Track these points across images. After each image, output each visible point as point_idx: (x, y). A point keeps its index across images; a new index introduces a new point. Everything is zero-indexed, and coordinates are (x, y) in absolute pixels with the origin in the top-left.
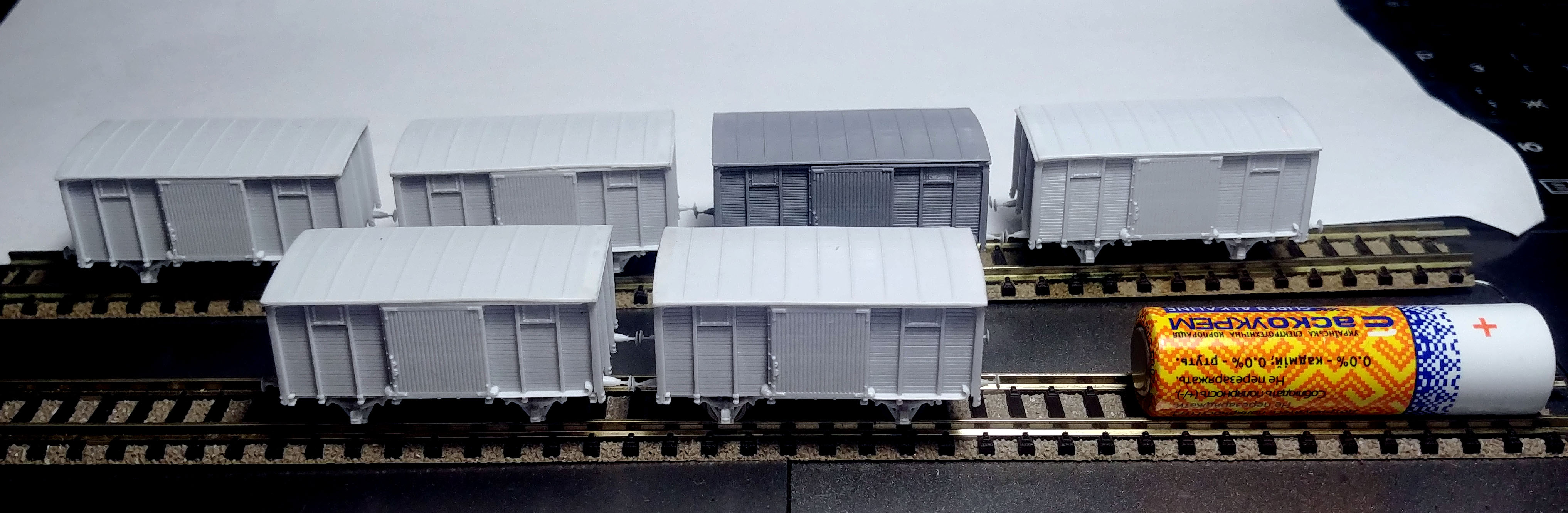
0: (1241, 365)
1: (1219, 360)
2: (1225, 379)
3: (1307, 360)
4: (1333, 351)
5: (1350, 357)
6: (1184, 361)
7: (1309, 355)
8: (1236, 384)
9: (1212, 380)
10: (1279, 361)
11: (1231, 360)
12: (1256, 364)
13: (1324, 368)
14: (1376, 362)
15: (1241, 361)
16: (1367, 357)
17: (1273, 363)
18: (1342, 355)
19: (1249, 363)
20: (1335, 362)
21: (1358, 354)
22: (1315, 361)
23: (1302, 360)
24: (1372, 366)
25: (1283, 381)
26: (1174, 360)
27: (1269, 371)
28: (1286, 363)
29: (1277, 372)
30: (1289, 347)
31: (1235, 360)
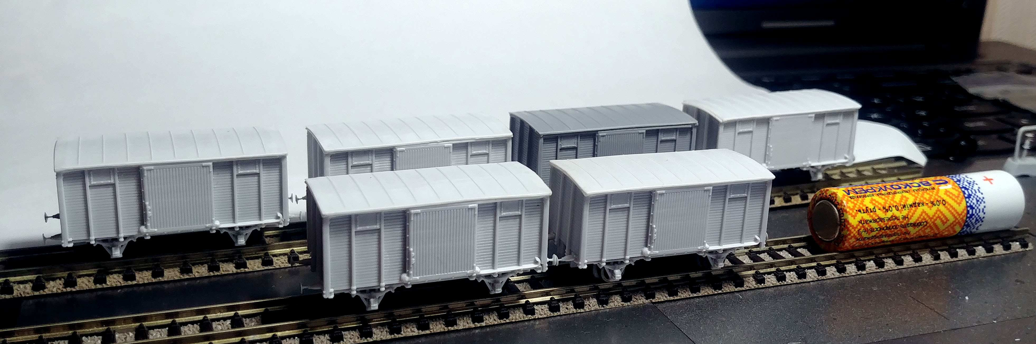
0: (887, 211)
1: (877, 209)
2: (881, 220)
3: (917, 204)
4: (928, 198)
5: (936, 201)
6: (860, 211)
7: (917, 202)
8: (886, 222)
9: (875, 221)
10: (904, 206)
11: (882, 208)
12: (894, 209)
13: (925, 208)
14: (948, 202)
15: (886, 208)
16: (943, 200)
17: (902, 208)
18: (932, 200)
19: (890, 209)
20: (930, 204)
21: (939, 199)
22: (921, 205)
23: (914, 205)
24: (946, 205)
25: (908, 218)
26: (855, 211)
27: (901, 213)
28: (908, 207)
29: (905, 213)
30: (907, 199)
31: (884, 208)
